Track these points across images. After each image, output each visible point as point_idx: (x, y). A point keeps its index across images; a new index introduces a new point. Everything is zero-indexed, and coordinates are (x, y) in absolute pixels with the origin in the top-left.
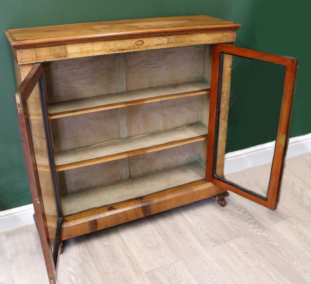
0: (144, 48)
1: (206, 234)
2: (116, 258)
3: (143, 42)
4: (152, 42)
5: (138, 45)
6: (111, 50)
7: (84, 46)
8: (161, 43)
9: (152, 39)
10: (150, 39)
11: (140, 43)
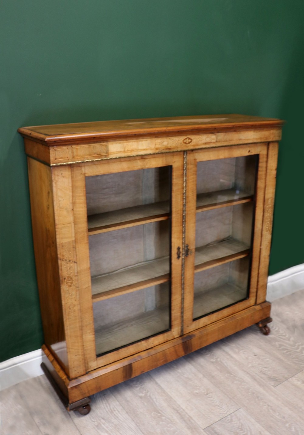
0: (192, 147)
1: (261, 372)
2: (159, 413)
3: (191, 139)
4: (200, 140)
5: (185, 143)
6: (157, 149)
7: (128, 143)
8: (209, 141)
10: (198, 137)
11: (188, 141)
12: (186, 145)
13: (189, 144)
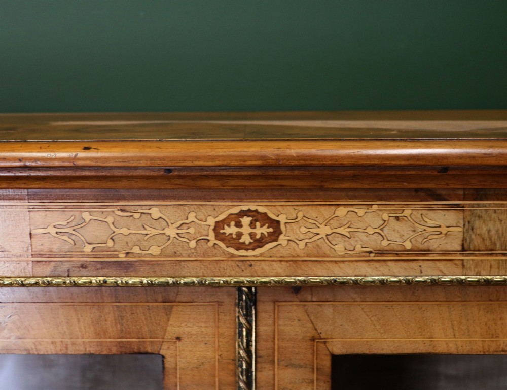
0: (278, 268)
3: (276, 224)
4: (344, 231)
5: (235, 242)
8: (408, 245)
9: (341, 211)
10: (326, 212)
11: (248, 230)
12: (242, 253)
13: (258, 251)
